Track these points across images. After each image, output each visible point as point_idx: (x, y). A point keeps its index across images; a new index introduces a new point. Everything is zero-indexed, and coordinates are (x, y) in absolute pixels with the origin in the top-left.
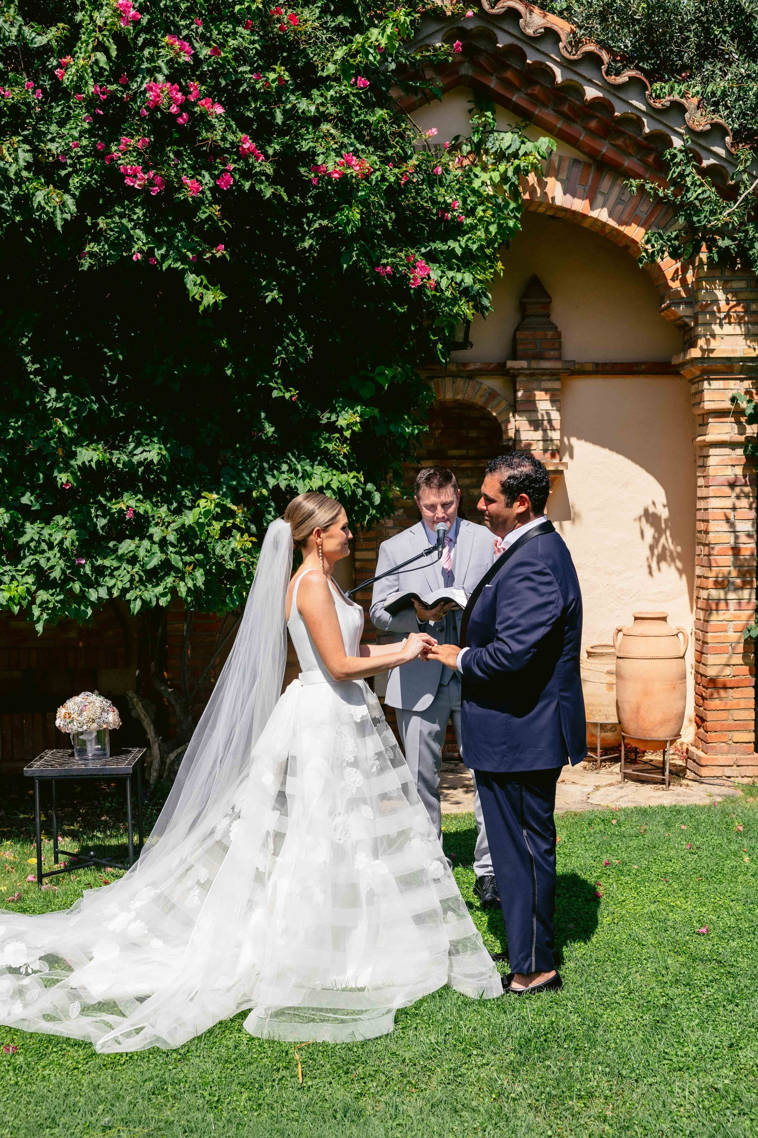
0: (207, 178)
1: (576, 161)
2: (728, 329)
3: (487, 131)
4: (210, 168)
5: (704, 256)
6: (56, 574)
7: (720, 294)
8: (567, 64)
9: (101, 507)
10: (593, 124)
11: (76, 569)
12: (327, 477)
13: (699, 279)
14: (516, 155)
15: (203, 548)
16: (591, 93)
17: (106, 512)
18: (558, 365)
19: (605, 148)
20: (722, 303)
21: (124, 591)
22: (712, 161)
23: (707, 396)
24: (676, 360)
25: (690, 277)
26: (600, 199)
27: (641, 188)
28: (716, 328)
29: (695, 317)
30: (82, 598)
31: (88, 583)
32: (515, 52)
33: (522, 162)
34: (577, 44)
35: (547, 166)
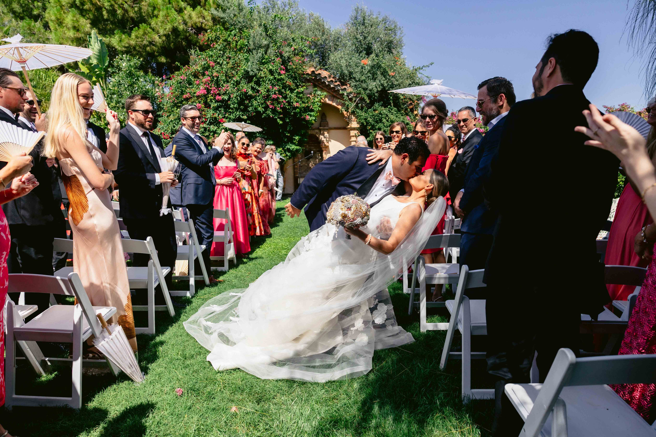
0: (279, 106)
1: (330, 96)
2: (354, 123)
3: (316, 91)
4: (280, 104)
5: (350, 111)
7: (353, 117)
8: (328, 82)
10: (332, 91)
13: (349, 115)
14: (320, 95)
16: (332, 86)
18: (328, 128)
19: (334, 94)
20: (353, 119)
22: (350, 97)
23: (351, 133)
24: (346, 128)
26: (334, 102)
27: (340, 101)
28: (352, 122)
29: (349, 121)
32: (320, 79)
33: (322, 97)
34: (330, 77)
35: (326, 97)
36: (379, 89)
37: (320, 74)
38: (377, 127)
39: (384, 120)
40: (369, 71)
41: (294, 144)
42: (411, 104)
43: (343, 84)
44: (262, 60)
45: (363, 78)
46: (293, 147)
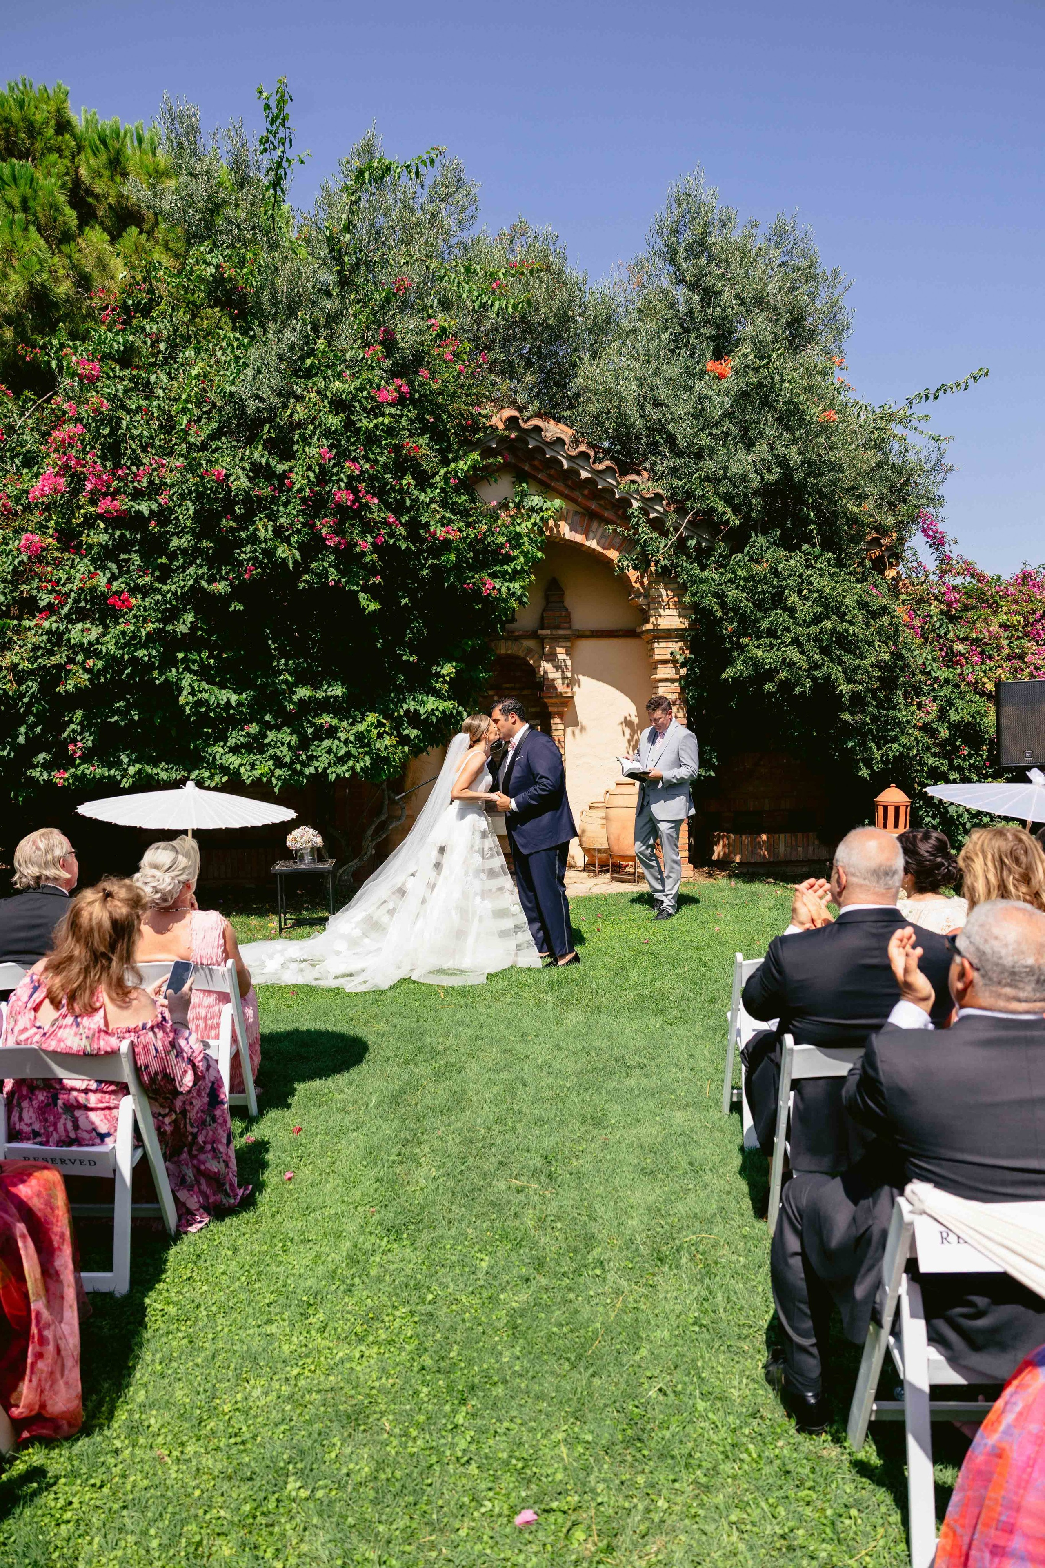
0: (369, 538)
1: (577, 513)
2: (668, 612)
3: (524, 495)
4: (371, 532)
5: (653, 569)
6: (287, 759)
7: (663, 592)
8: (570, 458)
9: (309, 722)
10: (586, 492)
11: (298, 756)
12: (436, 704)
13: (650, 583)
14: (541, 509)
15: (368, 745)
16: (584, 474)
17: (313, 725)
18: (568, 632)
19: (593, 506)
20: (664, 597)
21: (325, 769)
22: (656, 515)
23: (656, 651)
24: (638, 630)
25: (645, 580)
26: (591, 535)
27: (614, 530)
28: (661, 611)
29: (648, 605)
30: (301, 773)
31: (305, 765)
32: (540, 450)
33: (545, 514)
34: (576, 442)
35: (560, 515)
36: (770, 478)
37: (537, 429)
38: (765, 625)
39: (793, 599)
40: (727, 415)
41: (437, 694)
42: (876, 542)
43: (625, 469)
44: (303, 358)
45: (705, 440)
46: (430, 707)
